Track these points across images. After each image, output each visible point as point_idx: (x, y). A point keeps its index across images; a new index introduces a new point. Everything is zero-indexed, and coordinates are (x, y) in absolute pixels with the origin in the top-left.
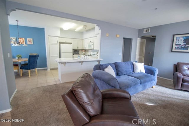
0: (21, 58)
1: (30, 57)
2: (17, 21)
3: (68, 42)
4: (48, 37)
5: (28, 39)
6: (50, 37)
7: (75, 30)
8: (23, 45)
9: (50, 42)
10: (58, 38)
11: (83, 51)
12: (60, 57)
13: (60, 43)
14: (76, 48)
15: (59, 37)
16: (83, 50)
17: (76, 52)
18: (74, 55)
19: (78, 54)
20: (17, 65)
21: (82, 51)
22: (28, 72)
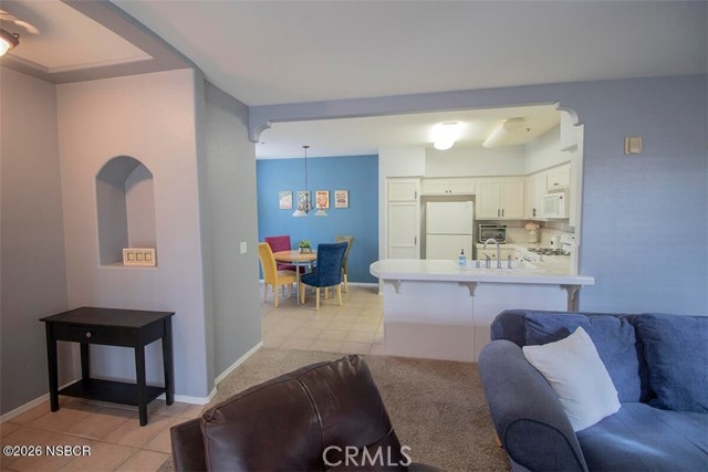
0: (308, 250)
1: (322, 248)
2: (306, 147)
3: (456, 191)
4: (386, 181)
5: (336, 192)
6: (391, 181)
7: (485, 144)
8: (316, 214)
9: (391, 199)
10: (418, 181)
11: (529, 226)
12: (423, 256)
13: (424, 199)
14: (492, 215)
15: (422, 178)
16: (529, 221)
17: (490, 231)
18: (478, 245)
19: (501, 239)
20: (294, 269)
21: (524, 227)
22: (315, 293)
